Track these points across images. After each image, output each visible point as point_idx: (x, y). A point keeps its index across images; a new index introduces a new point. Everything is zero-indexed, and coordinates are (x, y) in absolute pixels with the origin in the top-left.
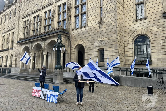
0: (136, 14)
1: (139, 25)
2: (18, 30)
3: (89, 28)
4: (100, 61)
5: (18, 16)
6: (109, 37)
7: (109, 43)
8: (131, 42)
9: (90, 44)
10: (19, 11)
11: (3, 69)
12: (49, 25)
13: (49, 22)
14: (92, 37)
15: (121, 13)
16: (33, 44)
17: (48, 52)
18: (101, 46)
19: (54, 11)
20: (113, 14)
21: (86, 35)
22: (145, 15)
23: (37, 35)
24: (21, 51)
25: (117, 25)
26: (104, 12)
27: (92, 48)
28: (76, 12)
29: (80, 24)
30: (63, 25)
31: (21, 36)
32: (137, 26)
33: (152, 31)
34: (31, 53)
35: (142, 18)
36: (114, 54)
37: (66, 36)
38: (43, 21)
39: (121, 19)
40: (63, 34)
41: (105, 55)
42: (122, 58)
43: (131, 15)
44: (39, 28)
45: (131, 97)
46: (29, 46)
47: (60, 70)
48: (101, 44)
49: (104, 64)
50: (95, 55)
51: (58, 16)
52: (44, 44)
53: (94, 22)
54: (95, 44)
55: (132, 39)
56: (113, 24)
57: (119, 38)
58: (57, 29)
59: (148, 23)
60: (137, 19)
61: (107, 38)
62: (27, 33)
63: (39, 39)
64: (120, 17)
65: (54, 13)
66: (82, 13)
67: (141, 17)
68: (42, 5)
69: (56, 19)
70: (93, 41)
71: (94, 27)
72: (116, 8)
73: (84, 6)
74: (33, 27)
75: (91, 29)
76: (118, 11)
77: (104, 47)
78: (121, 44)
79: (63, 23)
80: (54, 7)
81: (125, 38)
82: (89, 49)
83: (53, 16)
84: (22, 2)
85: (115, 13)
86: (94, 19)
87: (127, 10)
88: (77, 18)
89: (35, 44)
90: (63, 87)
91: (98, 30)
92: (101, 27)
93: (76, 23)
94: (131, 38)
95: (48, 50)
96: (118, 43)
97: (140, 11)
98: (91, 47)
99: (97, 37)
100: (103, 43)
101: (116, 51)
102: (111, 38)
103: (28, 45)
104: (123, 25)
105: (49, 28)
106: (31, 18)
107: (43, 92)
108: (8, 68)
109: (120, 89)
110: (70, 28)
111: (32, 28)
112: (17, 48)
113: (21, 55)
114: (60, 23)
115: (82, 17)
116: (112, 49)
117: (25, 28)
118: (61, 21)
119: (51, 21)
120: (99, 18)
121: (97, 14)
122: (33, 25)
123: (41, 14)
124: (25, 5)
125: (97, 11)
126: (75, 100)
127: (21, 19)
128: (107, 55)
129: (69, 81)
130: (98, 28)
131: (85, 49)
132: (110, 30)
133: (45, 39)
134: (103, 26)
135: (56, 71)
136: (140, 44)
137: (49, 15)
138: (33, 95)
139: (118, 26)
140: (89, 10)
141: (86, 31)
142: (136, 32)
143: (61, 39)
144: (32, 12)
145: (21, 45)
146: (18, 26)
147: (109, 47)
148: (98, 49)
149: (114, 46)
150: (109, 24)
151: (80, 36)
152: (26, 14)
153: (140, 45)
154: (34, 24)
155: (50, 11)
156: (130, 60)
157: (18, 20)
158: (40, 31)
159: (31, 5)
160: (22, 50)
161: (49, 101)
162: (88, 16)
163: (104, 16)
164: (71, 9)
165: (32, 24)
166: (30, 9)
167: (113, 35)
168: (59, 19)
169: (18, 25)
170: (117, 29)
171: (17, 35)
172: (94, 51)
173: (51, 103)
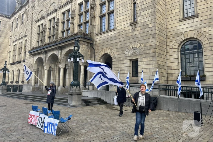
0: (184, 10)
1: (187, 26)
2: (31, 37)
3: (119, 31)
4: (133, 76)
5: (31, 19)
6: (145, 44)
7: (145, 51)
8: (176, 50)
9: (120, 53)
10: (32, 13)
11: (13, 86)
12: (68, 30)
13: (68, 26)
14: (123, 43)
15: (161, 10)
16: (47, 54)
17: (65, 65)
18: (134, 55)
19: (74, 11)
20: (150, 11)
21: (115, 41)
22: (195, 12)
23: (52, 43)
24: (34, 64)
25: (155, 26)
26: (137, 9)
27: (122, 59)
28: (101, 11)
29: (106, 27)
30: (85, 29)
31: (35, 44)
32: (184, 26)
33: (205, 33)
34: (45, 66)
35: (192, 16)
36: (151, 66)
37: (88, 43)
38: (61, 25)
39: (162, 17)
40: (84, 40)
41: (139, 67)
42: (163, 71)
43: (177, 11)
44: (56, 34)
45: (169, 128)
46: (43, 56)
47: (76, 88)
48: (134, 53)
49: (138, 80)
50: (126, 68)
51: (79, 17)
52: (60, 54)
53: (125, 23)
54: (126, 53)
55: (178, 45)
56: (150, 26)
57: (158, 44)
58: (77, 34)
59: (200, 23)
60: (184, 18)
61: (142, 45)
62: (41, 40)
63: (54, 47)
64: (160, 15)
65: (74, 14)
66: (109, 11)
67: (190, 15)
68: (60, 3)
69: (76, 21)
70: (123, 49)
71: (124, 31)
72: (154, 3)
73: (112, 2)
74: (49, 32)
75: (121, 33)
76: (157, 6)
77: (138, 56)
78: (161, 52)
79: (85, 26)
80: (73, 5)
81: (168, 44)
82: (118, 60)
83: (72, 18)
84: (35, 1)
85: (152, 10)
86: (124, 20)
87: (170, 6)
88: (103, 18)
89: (50, 54)
90: (79, 111)
91: (130, 34)
92: (133, 30)
93: (101, 26)
94: (176, 44)
95: (66, 62)
96: (158, 51)
97: (189, 7)
98: (121, 56)
99: (129, 44)
100: (137, 52)
101: (154, 62)
102: (147, 45)
103: (41, 56)
104: (165, 26)
105: (68, 33)
106: (46, 22)
107: (41, 119)
108: (20, 85)
109: (157, 115)
110: (93, 33)
111: (47, 34)
112: (30, 59)
113: (33, 69)
114: (81, 27)
115: (109, 17)
116: (149, 59)
117: (39, 34)
118: (83, 23)
119: (70, 24)
120: (131, 18)
121: (129, 12)
122: (49, 31)
123: (58, 15)
124: (39, 4)
125: (129, 8)
126: (85, 130)
127: (34, 22)
128: (142, 68)
129: (90, 102)
130: (131, 31)
131: (113, 60)
132: (147, 33)
133: (62, 48)
134: (137, 29)
135: (72, 89)
136: (189, 52)
137: (68, 16)
138: (29, 122)
139: (157, 28)
140: (118, 7)
141: (114, 35)
142: (182, 35)
143: (78, 47)
144: (47, 13)
145: (34, 55)
146: (30, 32)
147: (144, 57)
148: (130, 60)
149: (151, 55)
150: (145, 26)
151: (106, 43)
152: (41, 16)
153: (189, 54)
154: (50, 29)
155: (69, 11)
156: (174, 74)
157: (31, 24)
158: (57, 38)
159: (46, 5)
160: (34, 62)
161: (46, 132)
162: (117, 16)
163: (138, 15)
164: (95, 7)
165: (47, 29)
166: (45, 10)
167: (151, 40)
168: (80, 21)
169: (30, 30)
170: (155, 31)
171: (30, 43)
172: (124, 62)
173: (48, 134)
